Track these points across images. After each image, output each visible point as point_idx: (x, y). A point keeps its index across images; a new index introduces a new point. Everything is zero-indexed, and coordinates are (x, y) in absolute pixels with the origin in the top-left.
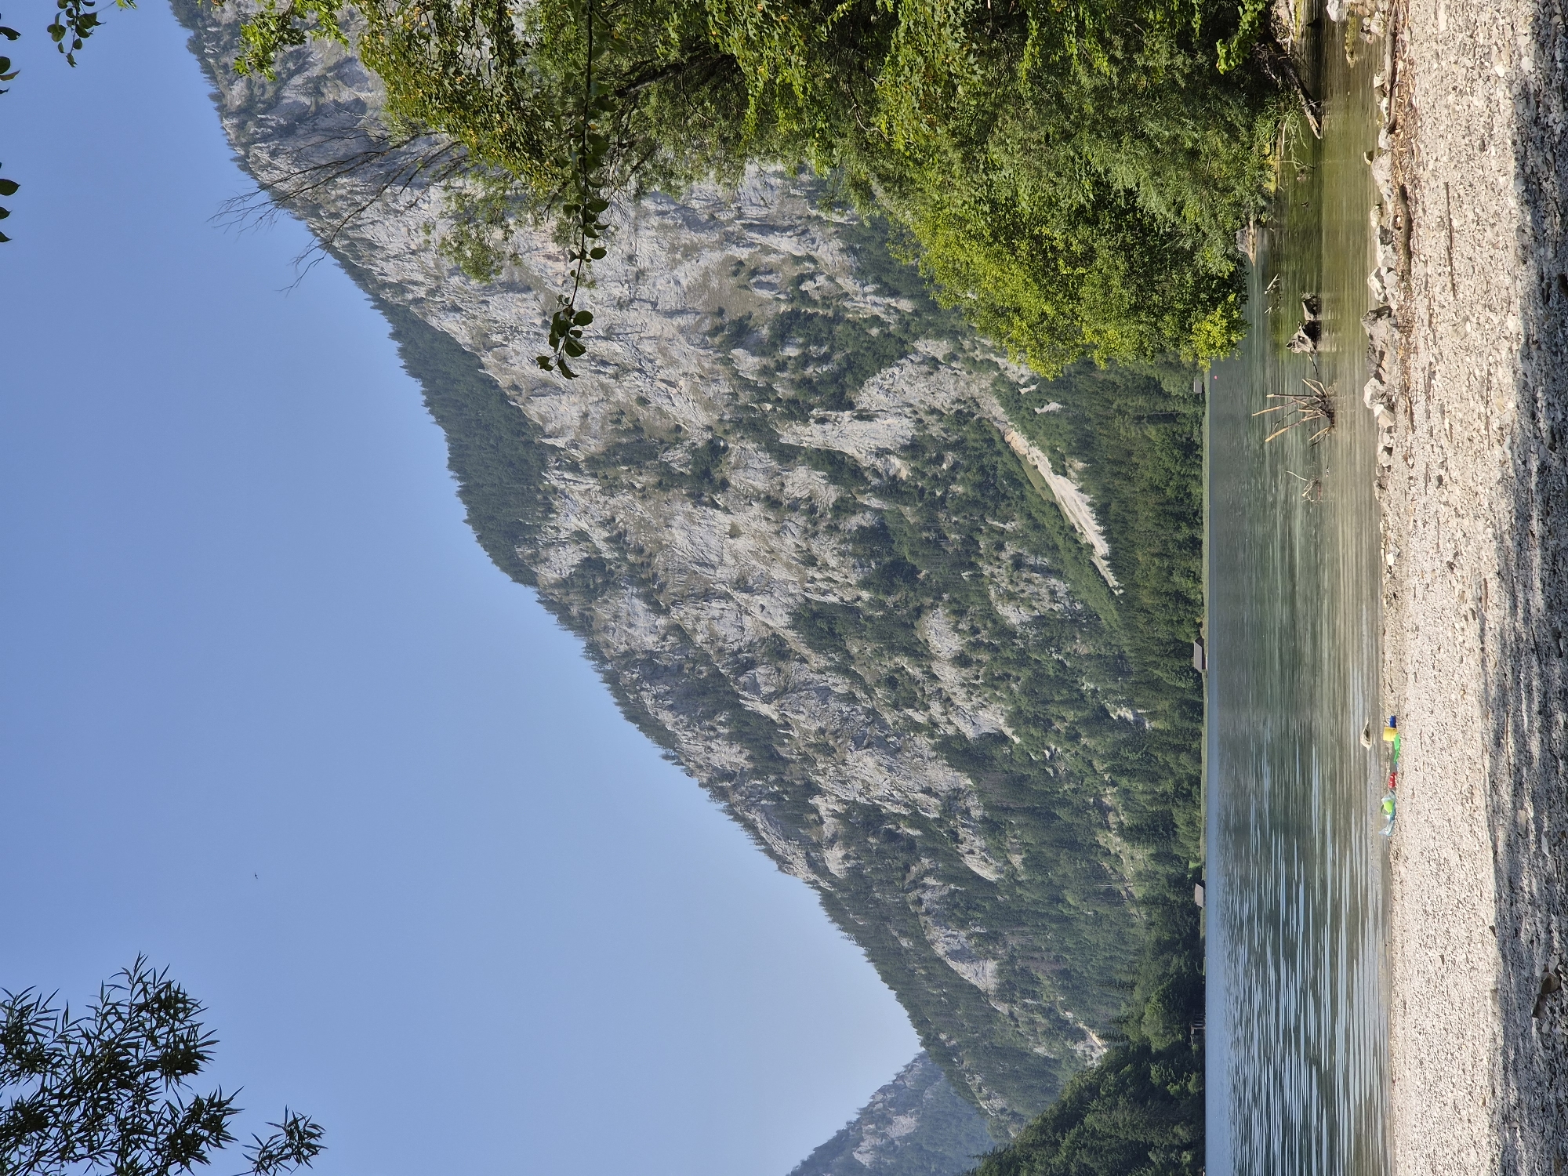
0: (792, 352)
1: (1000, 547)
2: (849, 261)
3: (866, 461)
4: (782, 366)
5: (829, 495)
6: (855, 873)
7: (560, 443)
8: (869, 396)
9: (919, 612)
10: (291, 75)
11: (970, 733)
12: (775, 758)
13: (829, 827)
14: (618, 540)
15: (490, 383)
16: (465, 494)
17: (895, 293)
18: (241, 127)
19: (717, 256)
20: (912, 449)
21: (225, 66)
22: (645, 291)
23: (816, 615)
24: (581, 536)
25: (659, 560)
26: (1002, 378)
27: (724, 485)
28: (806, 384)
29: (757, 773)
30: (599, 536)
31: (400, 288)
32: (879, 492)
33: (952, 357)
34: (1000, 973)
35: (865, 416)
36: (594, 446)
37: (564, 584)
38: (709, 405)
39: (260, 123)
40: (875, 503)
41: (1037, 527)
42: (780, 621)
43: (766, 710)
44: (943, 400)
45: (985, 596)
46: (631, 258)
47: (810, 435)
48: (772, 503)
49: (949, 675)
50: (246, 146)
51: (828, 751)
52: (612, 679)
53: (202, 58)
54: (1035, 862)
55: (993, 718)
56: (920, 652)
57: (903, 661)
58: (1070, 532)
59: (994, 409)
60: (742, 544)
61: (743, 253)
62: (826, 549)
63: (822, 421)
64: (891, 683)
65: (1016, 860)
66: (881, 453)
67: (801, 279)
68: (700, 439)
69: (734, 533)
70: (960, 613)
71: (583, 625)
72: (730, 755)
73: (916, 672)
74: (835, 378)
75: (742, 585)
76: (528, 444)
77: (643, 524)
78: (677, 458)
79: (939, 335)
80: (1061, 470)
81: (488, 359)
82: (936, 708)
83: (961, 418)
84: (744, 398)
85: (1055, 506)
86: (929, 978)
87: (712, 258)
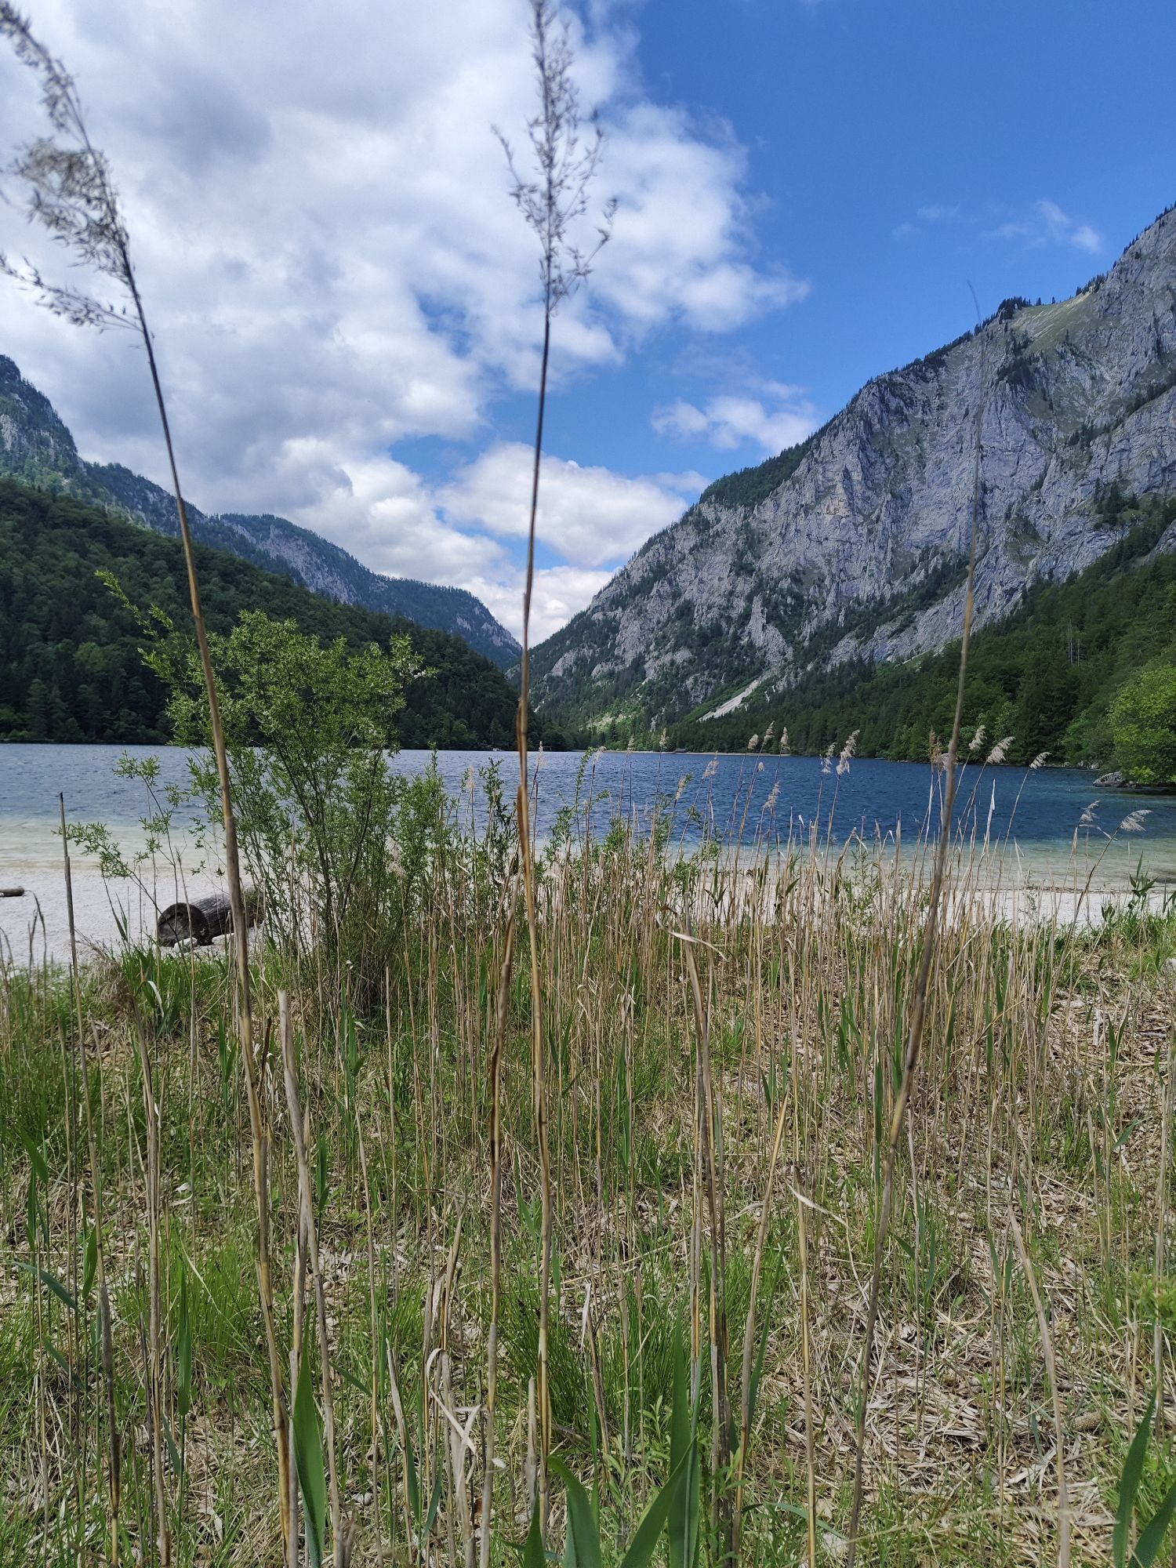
0: (789, 600)
1: (714, 677)
2: (824, 623)
3: (747, 629)
4: (783, 597)
5: (734, 615)
6: (594, 624)
7: (755, 512)
8: (772, 630)
9: (690, 647)
10: (904, 401)
11: (646, 666)
12: (636, 595)
13: (611, 614)
14: (717, 534)
15: (779, 484)
16: (735, 474)
17: (811, 639)
18: (884, 381)
19: (826, 572)
20: (751, 645)
21: (908, 374)
22: (814, 544)
23: (689, 609)
24: (718, 520)
25: (710, 551)
26: (778, 679)
27: (738, 575)
28: (776, 606)
29: (630, 587)
30: (718, 527)
31: (818, 447)
32: (735, 633)
33: (786, 660)
34: (558, 677)
35: (764, 628)
36: (754, 525)
37: (700, 514)
38: (768, 569)
39: (886, 388)
40: (731, 631)
41: (722, 692)
42: (687, 596)
43: (654, 590)
44: (770, 657)
45: (697, 671)
46: (827, 539)
47: (757, 606)
48: (731, 593)
49: (667, 658)
50: (877, 383)
51: (639, 614)
52: (664, 533)
53: (913, 364)
54: (598, 690)
55: (651, 675)
56: (676, 648)
57: (672, 641)
58: (720, 703)
59: (766, 677)
60: (716, 581)
61: (827, 582)
62: (714, 613)
63: (762, 612)
64: (664, 637)
65: (599, 683)
66: (749, 633)
67: (816, 604)
68: (756, 565)
69: (720, 579)
70: (690, 662)
71: (684, 521)
72: (636, 578)
73: (668, 647)
74: (779, 616)
75: (701, 581)
76: (754, 499)
77: (724, 544)
78: (749, 557)
79: (794, 656)
80: (744, 700)
81: (789, 483)
82: (656, 654)
83: (763, 663)
84: (772, 583)
85: (729, 698)
86: (555, 651)
87: (825, 570)
